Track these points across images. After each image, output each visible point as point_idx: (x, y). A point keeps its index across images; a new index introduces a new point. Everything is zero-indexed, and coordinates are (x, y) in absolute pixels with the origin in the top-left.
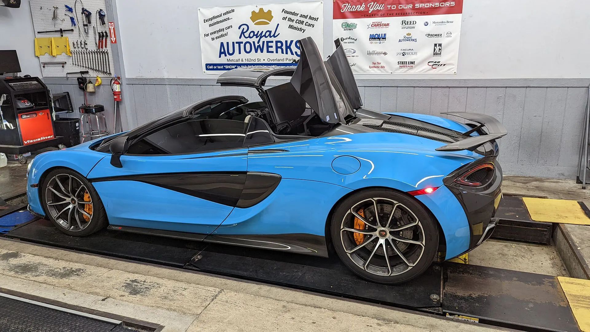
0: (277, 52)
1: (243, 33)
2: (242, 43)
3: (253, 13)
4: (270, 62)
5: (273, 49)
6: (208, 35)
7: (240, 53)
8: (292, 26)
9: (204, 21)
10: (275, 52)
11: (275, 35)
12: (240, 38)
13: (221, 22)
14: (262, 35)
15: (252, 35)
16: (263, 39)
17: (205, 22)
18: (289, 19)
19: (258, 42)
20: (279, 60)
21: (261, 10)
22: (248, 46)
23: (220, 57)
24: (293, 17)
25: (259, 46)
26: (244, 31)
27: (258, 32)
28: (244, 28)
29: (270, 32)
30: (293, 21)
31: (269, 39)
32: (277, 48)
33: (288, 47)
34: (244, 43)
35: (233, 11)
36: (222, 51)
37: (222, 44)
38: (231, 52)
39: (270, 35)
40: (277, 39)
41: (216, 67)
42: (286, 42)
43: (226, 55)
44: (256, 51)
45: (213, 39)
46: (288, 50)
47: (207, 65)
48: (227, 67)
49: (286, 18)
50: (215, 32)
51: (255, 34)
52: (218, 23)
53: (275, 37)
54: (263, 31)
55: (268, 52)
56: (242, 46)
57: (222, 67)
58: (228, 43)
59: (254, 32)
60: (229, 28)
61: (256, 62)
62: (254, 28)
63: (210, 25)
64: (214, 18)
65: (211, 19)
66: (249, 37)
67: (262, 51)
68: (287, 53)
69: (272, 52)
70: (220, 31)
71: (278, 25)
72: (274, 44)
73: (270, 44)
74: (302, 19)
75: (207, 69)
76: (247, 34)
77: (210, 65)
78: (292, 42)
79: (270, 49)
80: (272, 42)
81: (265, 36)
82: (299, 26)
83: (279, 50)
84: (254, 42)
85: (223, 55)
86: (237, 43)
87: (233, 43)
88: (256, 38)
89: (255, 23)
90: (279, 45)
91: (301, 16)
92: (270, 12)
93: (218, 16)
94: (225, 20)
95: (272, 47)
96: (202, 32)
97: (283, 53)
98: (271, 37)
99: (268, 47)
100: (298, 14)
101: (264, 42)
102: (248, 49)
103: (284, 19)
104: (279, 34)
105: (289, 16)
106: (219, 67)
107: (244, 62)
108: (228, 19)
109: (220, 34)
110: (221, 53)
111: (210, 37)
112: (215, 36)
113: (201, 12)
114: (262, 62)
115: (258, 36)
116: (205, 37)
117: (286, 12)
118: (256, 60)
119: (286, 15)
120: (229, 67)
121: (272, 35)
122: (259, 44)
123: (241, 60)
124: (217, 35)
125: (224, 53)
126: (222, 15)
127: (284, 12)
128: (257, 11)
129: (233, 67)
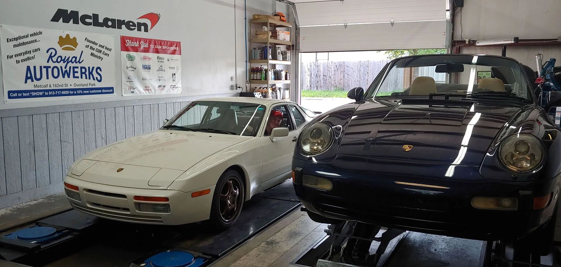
0: (82, 78)
1: (51, 57)
2: (50, 67)
3: (61, 37)
4: (76, 87)
5: (79, 74)
6: (11, 57)
7: (48, 78)
8: (93, 54)
9: (7, 40)
10: (80, 77)
11: (81, 61)
12: (48, 62)
13: (27, 43)
14: (69, 61)
15: (59, 59)
16: (70, 64)
17: (8, 42)
18: (91, 47)
19: (65, 68)
20: (84, 85)
21: (68, 36)
22: (56, 70)
23: (26, 82)
24: (94, 46)
25: (66, 71)
26: (52, 55)
27: (66, 57)
28: (52, 53)
29: (76, 58)
30: (94, 49)
31: (75, 65)
32: (82, 73)
33: (91, 73)
34: (52, 67)
35: (41, 33)
36: (29, 75)
37: (28, 68)
38: (38, 76)
39: (75, 60)
40: (82, 65)
41: (21, 94)
42: (89, 68)
43: (32, 81)
44: (64, 77)
45: (18, 62)
46: (91, 75)
47: (9, 92)
48: (33, 94)
49: (89, 46)
50: (20, 54)
51: (63, 59)
52: (24, 44)
53: (80, 63)
54: (69, 57)
55: (74, 77)
56: (50, 70)
57: (28, 94)
58: (35, 67)
59: (61, 57)
60: (36, 50)
61: (64, 88)
62: (62, 52)
63: (15, 46)
64: (20, 38)
65: (16, 39)
66: (57, 61)
67: (69, 77)
68: (90, 79)
69: (78, 77)
70: (26, 53)
71: (82, 51)
72: (78, 70)
73: (76, 70)
74: (100, 49)
75: (10, 97)
76: (54, 59)
77: (14, 92)
78: (93, 68)
79: (76, 75)
80: (77, 67)
81: (71, 61)
82: (99, 54)
83: (84, 75)
84: (61, 67)
85: (29, 81)
86: (44, 67)
87: (41, 67)
88: (64, 62)
89: (62, 48)
90: (83, 70)
91: (100, 46)
92: (75, 39)
93: (24, 37)
94: (32, 42)
95: (77, 72)
96: (4, 54)
97: (86, 78)
98: (76, 63)
99: (74, 72)
100: (97, 44)
101: (70, 67)
102: (56, 74)
103: (87, 46)
104: (83, 60)
105: (91, 45)
106: (25, 94)
107: (52, 88)
108: (36, 41)
109: (26, 56)
110: (27, 78)
111: (14, 59)
112: (20, 58)
113: (3, 30)
114: (69, 87)
115: (65, 61)
116: (8, 59)
117: (88, 41)
118: (64, 85)
119: (88, 44)
120: (36, 94)
121: (77, 61)
122: (66, 70)
123: (48, 86)
124: (22, 57)
125: (31, 78)
126: (29, 36)
127: (86, 40)
128: (64, 37)
129: (41, 93)
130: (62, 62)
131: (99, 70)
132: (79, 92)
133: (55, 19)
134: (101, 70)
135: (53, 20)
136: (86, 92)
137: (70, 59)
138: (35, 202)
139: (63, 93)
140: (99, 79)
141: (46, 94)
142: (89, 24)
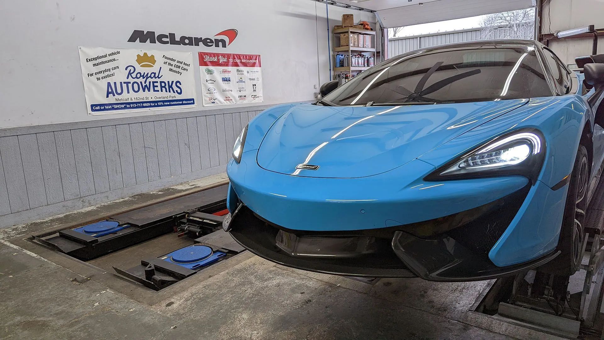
0: (162, 91)
1: (130, 74)
2: (130, 83)
3: (138, 56)
4: (157, 100)
5: (159, 88)
6: (92, 75)
7: (128, 92)
8: (172, 69)
9: (87, 60)
10: (160, 91)
11: (159, 77)
12: (128, 78)
13: (106, 62)
15: (139, 75)
16: (149, 80)
17: (87, 62)
18: (169, 63)
19: (145, 82)
20: (164, 98)
21: (145, 54)
22: (136, 85)
23: (107, 97)
24: (172, 62)
25: (146, 86)
26: (131, 72)
27: (144, 73)
28: (130, 70)
29: (155, 74)
30: (172, 65)
31: (154, 80)
32: (162, 87)
33: (170, 87)
34: (132, 83)
35: (119, 53)
36: (110, 90)
37: (109, 84)
38: (119, 91)
39: (155, 76)
40: (161, 80)
41: (103, 107)
42: (168, 82)
43: (114, 95)
44: (144, 91)
45: (98, 79)
46: (171, 89)
47: (92, 106)
48: (116, 106)
49: (167, 62)
50: (100, 72)
51: (142, 75)
52: (103, 63)
53: (159, 78)
54: (148, 73)
55: (154, 91)
56: (130, 85)
57: (110, 107)
58: (115, 83)
59: (140, 73)
60: (115, 68)
61: (145, 100)
62: (140, 69)
63: (94, 65)
64: (98, 58)
65: (95, 59)
66: (136, 77)
67: (149, 91)
68: (170, 92)
69: (158, 91)
70: (106, 71)
71: (161, 68)
72: (158, 84)
73: (155, 84)
74: (179, 64)
75: (93, 110)
76: (134, 75)
77: (96, 105)
78: (173, 82)
79: (156, 89)
80: (157, 82)
81: (150, 77)
82: (177, 70)
83: (164, 89)
84: (141, 82)
85: (111, 95)
86: (124, 83)
87: (121, 83)
89: (140, 65)
90: (163, 85)
91: (178, 62)
92: (153, 56)
93: (102, 57)
94: (111, 61)
95: (157, 86)
96: (85, 72)
97: (166, 91)
99: (154, 86)
100: (175, 60)
101: (150, 82)
102: (136, 89)
103: (165, 63)
105: (169, 61)
106: (107, 107)
107: (134, 101)
108: (114, 60)
109: (106, 74)
110: (108, 93)
111: (95, 77)
112: (100, 76)
113: (82, 51)
114: (150, 100)
115: (144, 76)
116: (89, 77)
117: (166, 58)
118: (145, 98)
119: (166, 60)
120: (118, 106)
121: (156, 77)
122: (146, 84)
123: (130, 99)
124: (102, 75)
125: (112, 92)
126: (108, 55)
127: (164, 57)
128: (142, 55)
129: (123, 106)
130: (142, 78)
131: (178, 84)
132: (160, 104)
133: (132, 39)
134: (180, 84)
135: (130, 40)
136: (166, 103)
137: (149, 75)
138: (122, 200)
139: (144, 105)
140: (179, 91)
141: (128, 106)
142: (167, 43)
